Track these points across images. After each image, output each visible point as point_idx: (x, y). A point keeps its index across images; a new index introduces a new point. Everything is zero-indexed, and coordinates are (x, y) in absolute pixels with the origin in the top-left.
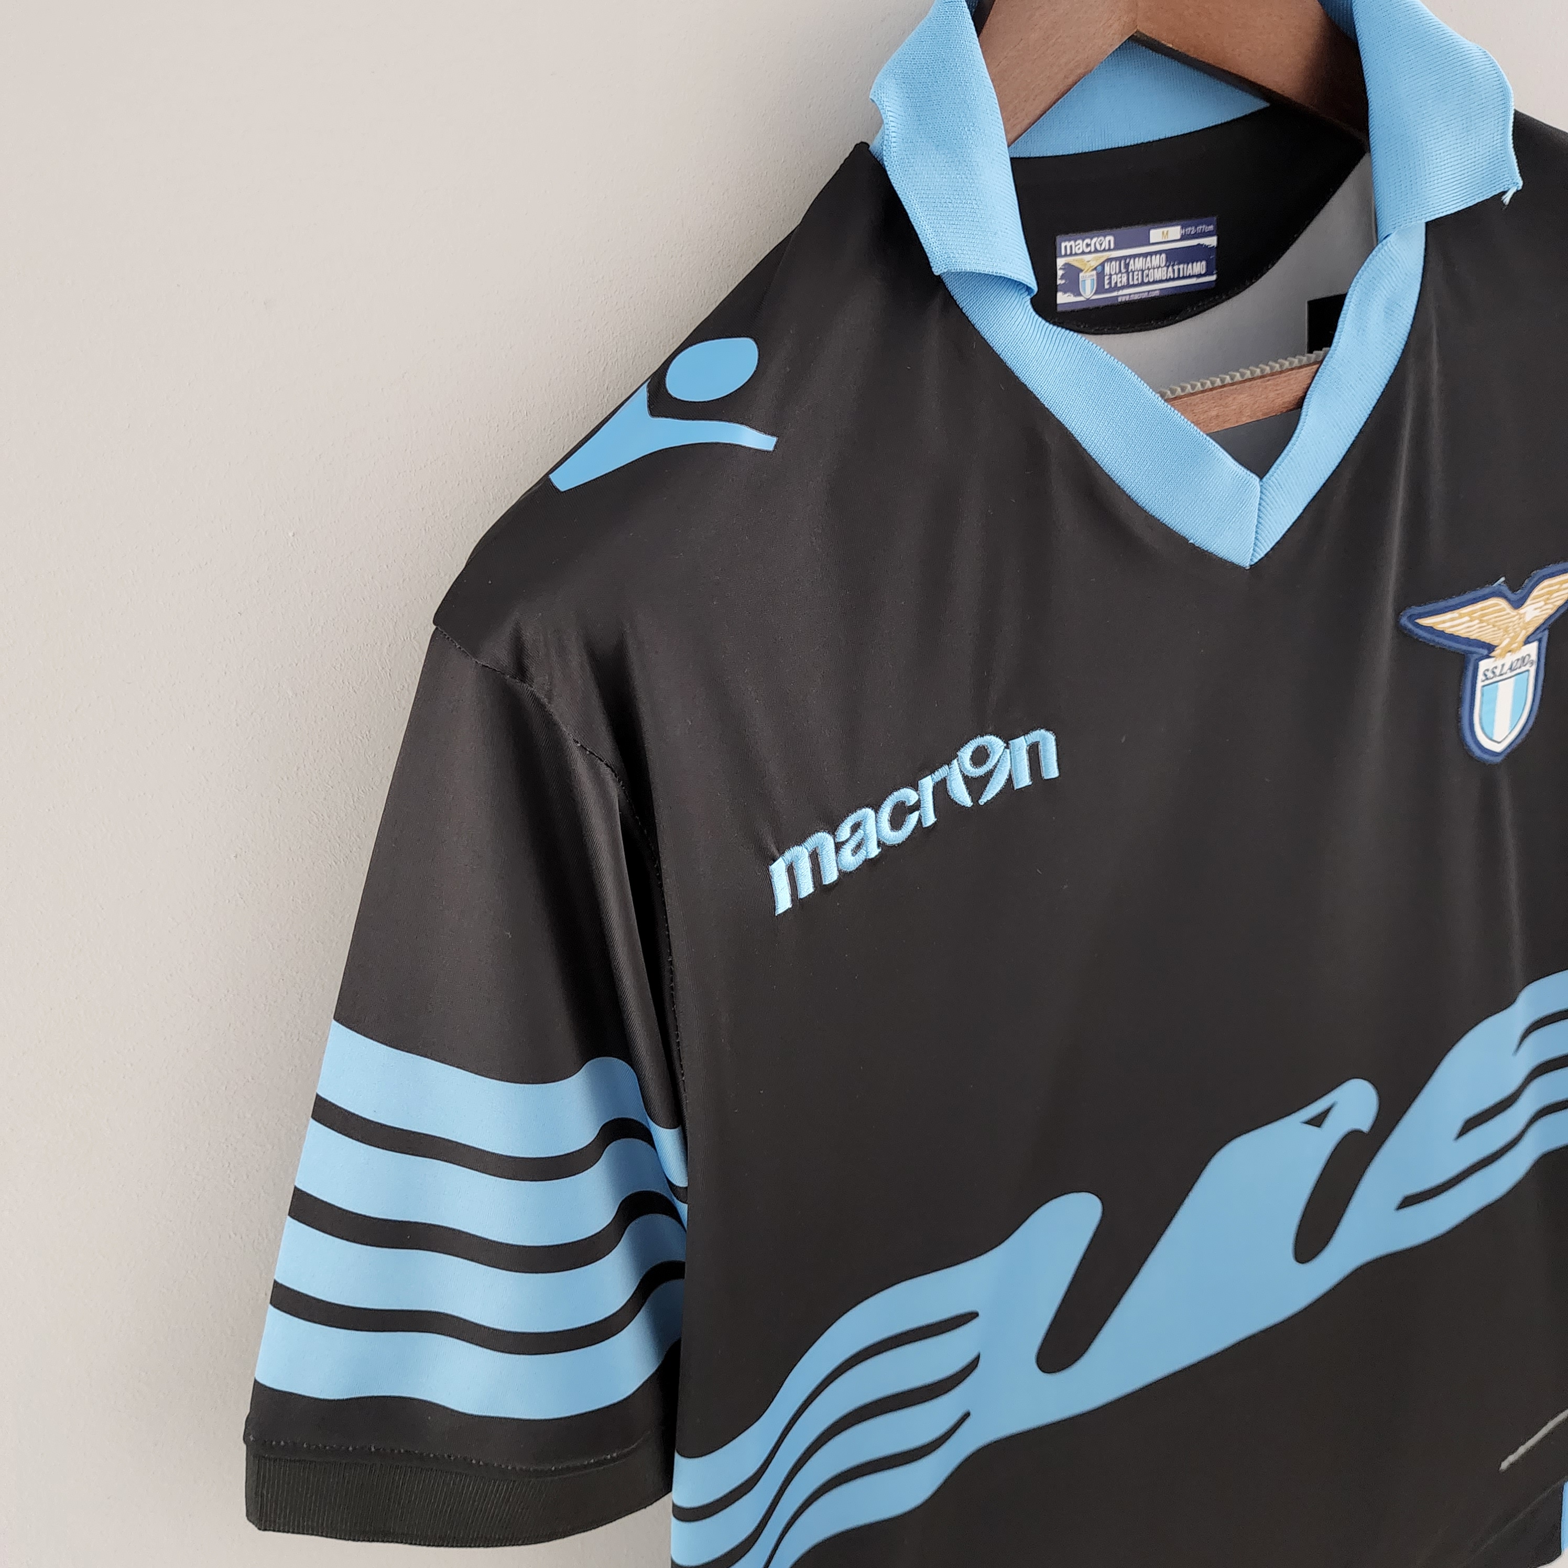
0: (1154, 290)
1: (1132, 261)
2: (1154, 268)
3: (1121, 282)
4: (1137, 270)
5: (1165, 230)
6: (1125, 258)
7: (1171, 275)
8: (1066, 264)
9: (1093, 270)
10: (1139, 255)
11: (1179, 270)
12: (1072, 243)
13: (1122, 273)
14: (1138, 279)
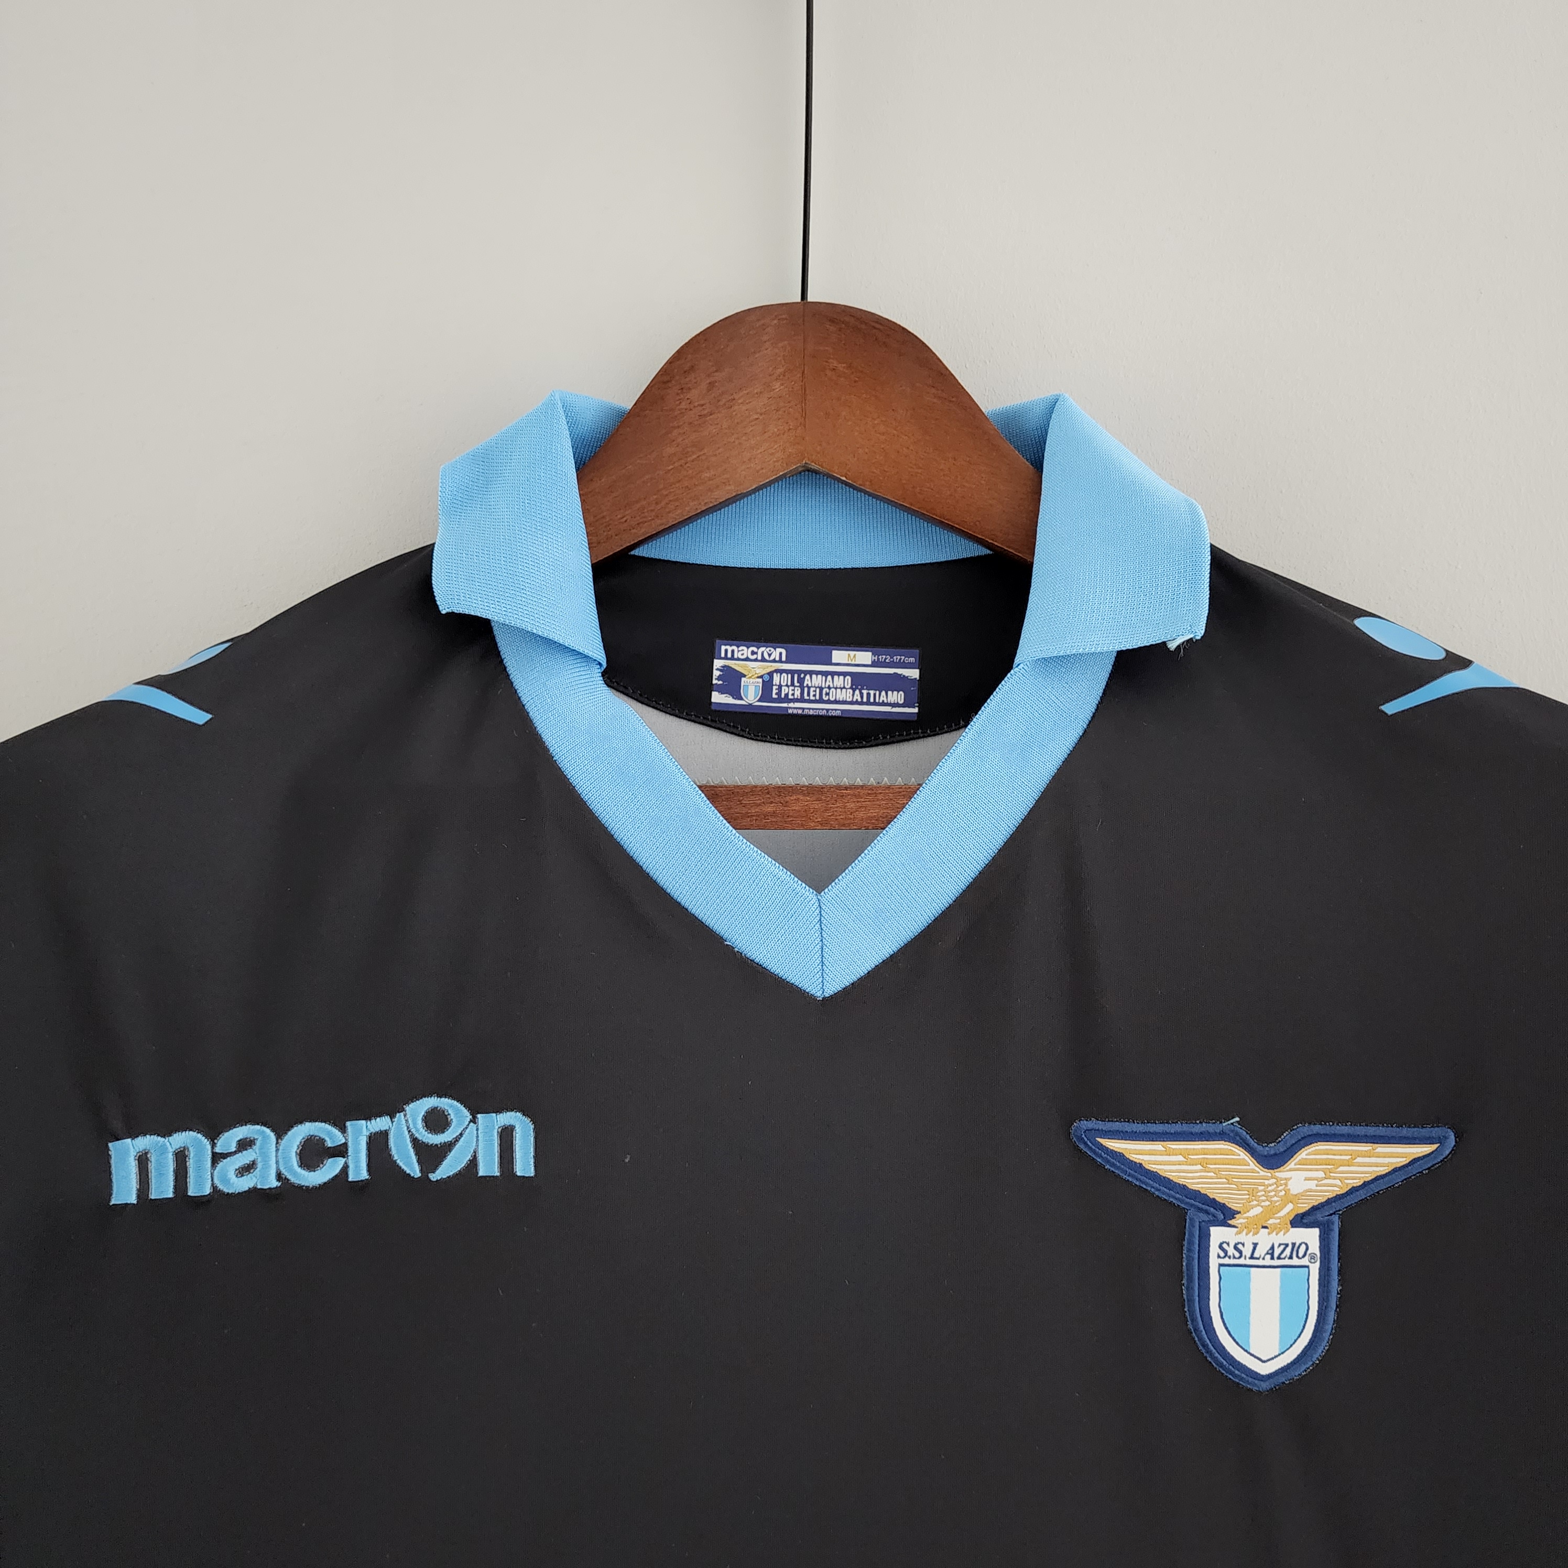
0: (836, 709)
1: (808, 677)
2: (836, 688)
3: (793, 695)
4: (815, 687)
5: (852, 653)
6: (799, 672)
7: (857, 697)
8: (724, 666)
9: (758, 677)
10: (817, 673)
11: (868, 695)
12: (734, 648)
13: (795, 686)
14: (815, 696)
